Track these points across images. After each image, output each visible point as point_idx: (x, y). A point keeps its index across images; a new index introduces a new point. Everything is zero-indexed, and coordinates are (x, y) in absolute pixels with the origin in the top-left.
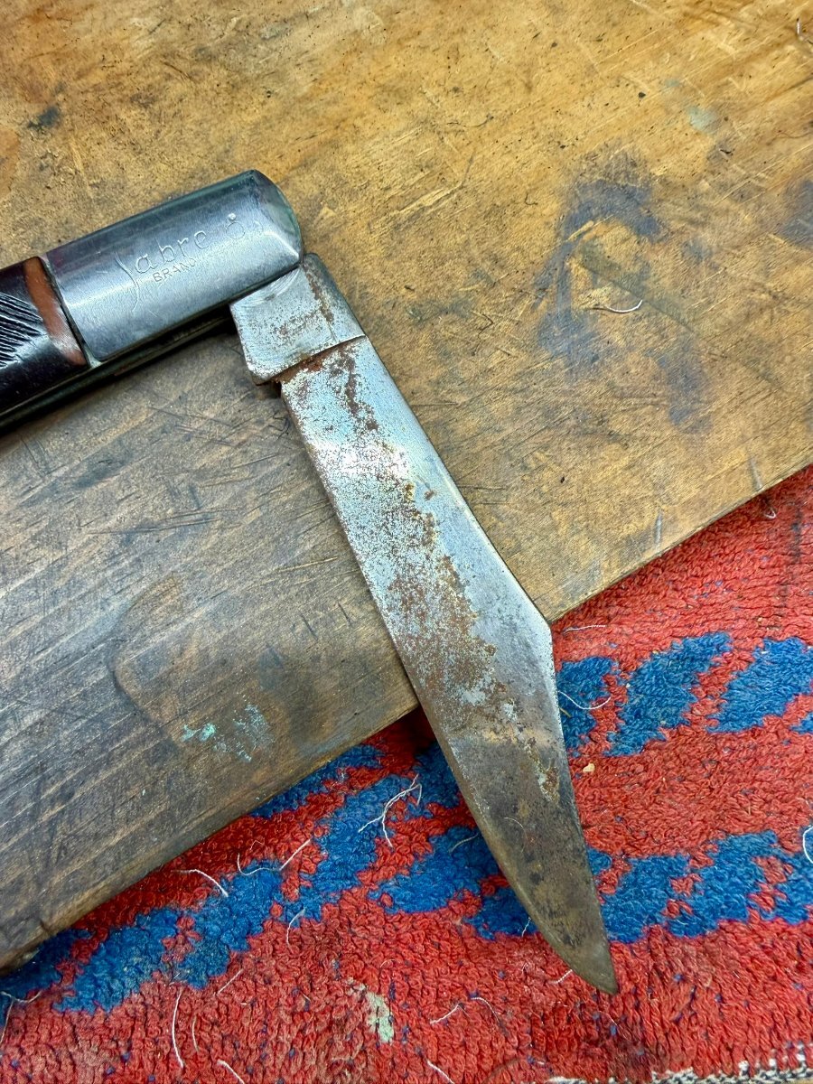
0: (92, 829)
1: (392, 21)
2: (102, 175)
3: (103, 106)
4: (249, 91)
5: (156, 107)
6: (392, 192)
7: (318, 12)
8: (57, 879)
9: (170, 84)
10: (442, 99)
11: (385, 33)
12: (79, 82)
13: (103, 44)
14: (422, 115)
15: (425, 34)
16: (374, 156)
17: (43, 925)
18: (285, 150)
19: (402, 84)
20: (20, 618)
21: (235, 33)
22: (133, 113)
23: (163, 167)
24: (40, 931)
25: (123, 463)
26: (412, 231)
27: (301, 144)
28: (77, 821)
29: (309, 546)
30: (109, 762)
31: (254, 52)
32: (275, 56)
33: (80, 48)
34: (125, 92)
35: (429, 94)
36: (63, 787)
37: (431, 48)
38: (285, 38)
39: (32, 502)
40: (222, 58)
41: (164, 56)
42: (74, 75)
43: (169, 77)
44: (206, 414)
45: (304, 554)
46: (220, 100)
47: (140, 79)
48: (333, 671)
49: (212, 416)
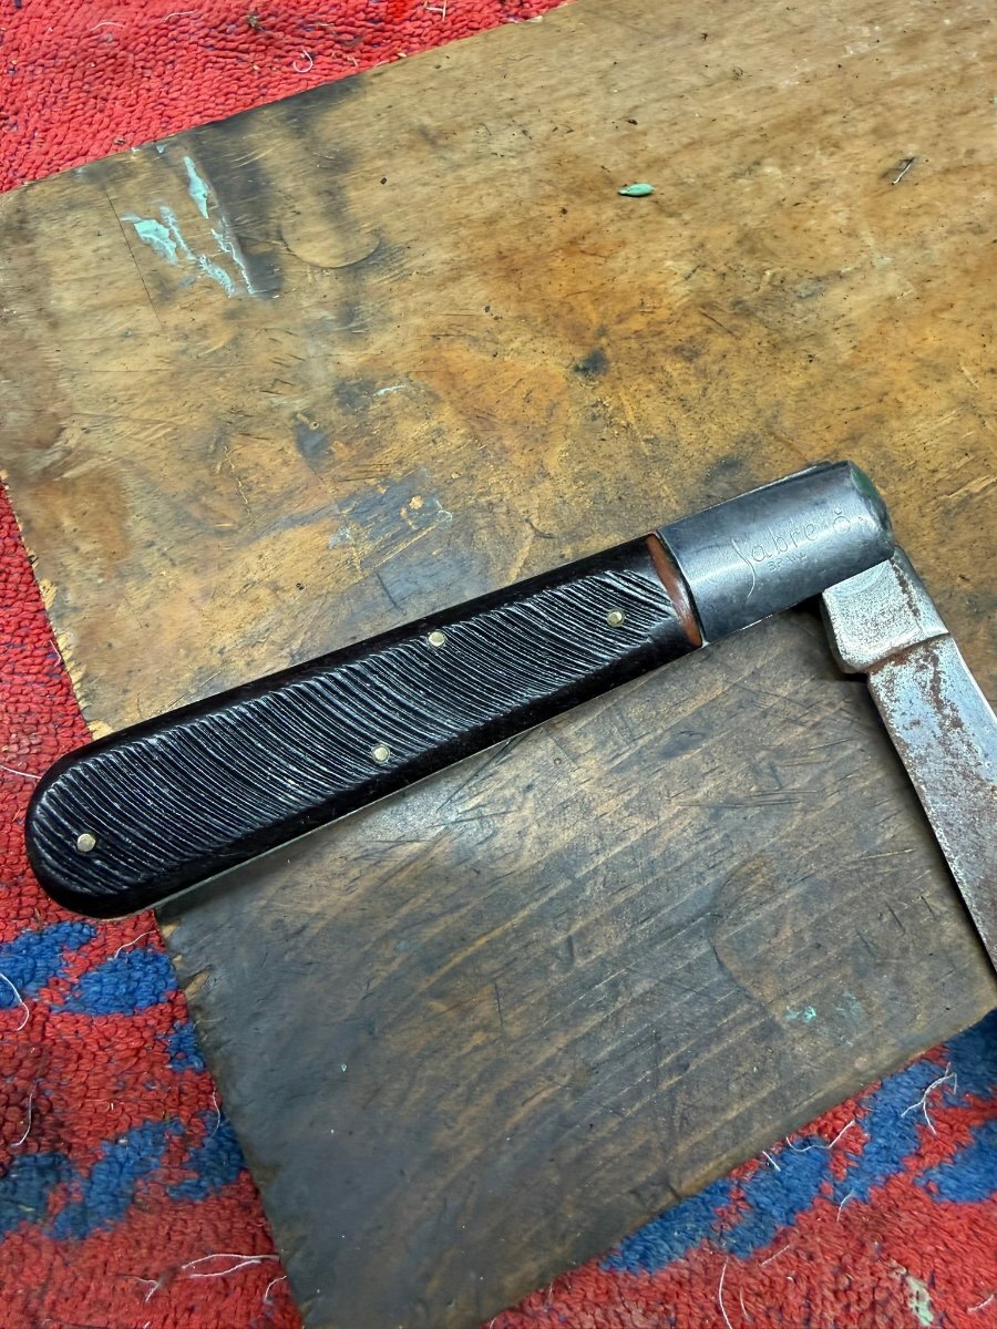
0: (709, 1101)
1: (924, 290)
2: (655, 431)
3: (648, 355)
4: (791, 352)
5: (700, 362)
6: (939, 476)
7: (850, 272)
8: (682, 1148)
9: (711, 337)
10: (981, 380)
11: (917, 303)
12: (621, 326)
13: (640, 287)
14: (962, 395)
15: (957, 308)
16: (919, 435)
17: (673, 1191)
18: (832, 421)
19: (940, 360)
20: (621, 885)
21: (769, 287)
22: (678, 366)
23: (714, 428)
24: (670, 1196)
25: (704, 736)
26: (961, 519)
27: (846, 416)
28: (695, 1093)
29: (889, 836)
30: (719, 1036)
31: (791, 310)
32: (812, 316)
33: (619, 288)
34: (668, 342)
35: (967, 373)
36: (679, 1058)
37: (966, 323)
38: (820, 298)
39: (620, 769)
40: (759, 314)
41: (703, 307)
42: (614, 317)
43: (709, 330)
44: (780, 691)
45: (883, 844)
46: (762, 360)
47: (681, 329)
48: (922, 964)
49: (785, 694)
